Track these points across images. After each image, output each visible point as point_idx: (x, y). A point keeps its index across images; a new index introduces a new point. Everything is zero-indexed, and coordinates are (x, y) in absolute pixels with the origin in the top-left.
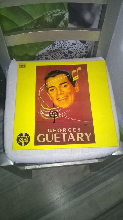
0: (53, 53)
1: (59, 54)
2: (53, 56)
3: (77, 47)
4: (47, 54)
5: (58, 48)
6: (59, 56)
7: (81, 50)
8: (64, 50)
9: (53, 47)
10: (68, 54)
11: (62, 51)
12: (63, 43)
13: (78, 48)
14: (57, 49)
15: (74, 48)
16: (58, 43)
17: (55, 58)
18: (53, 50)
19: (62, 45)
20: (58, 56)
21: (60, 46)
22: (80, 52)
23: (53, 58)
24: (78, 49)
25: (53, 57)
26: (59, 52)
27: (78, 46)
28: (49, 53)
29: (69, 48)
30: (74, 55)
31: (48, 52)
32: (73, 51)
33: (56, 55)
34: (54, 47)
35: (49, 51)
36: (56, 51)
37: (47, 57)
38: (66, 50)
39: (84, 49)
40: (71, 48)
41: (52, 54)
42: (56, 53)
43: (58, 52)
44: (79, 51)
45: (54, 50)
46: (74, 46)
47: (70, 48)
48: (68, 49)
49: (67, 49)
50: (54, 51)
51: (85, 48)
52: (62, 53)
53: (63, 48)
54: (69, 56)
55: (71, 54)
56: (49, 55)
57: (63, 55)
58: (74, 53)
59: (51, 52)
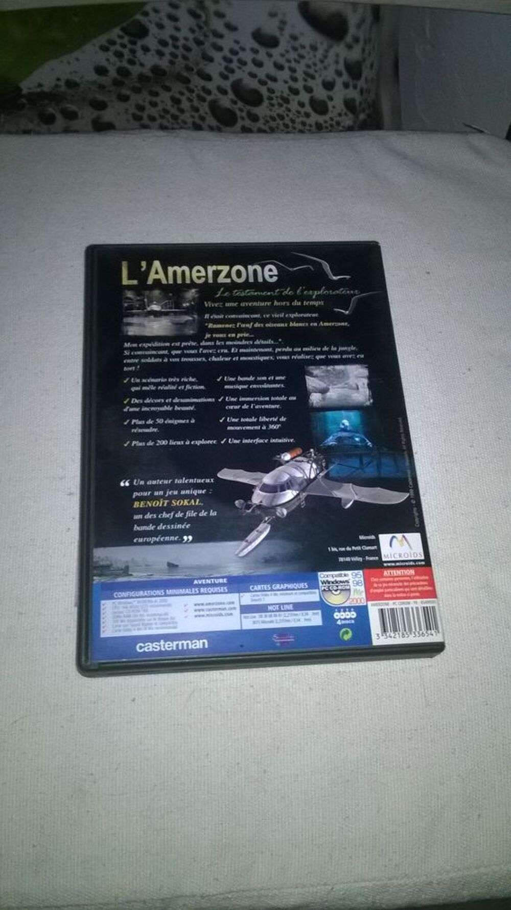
0: (137, 90)
1: (176, 101)
2: (145, 116)
3: (286, 65)
4: (100, 97)
5: (168, 57)
6: (182, 116)
7: (321, 93)
8: (208, 78)
9: (133, 52)
10: (235, 108)
11: (196, 81)
12: (192, 31)
13: (293, 70)
14: (164, 63)
15: (269, 68)
16: (161, 26)
18: (135, 70)
19: (191, 44)
20: (175, 117)
21: (176, 47)
22: (314, 103)
24: (295, 80)
25: (146, 120)
26: (177, 87)
27: (292, 55)
28: (112, 88)
29: (234, 65)
30: (274, 119)
31: (103, 80)
32: (263, 90)
33: (161, 107)
34: (138, 47)
35: (113, 73)
36: (156, 81)
37: (108, 115)
38: (217, 81)
39: (339, 82)
40: (251, 67)
41: (135, 99)
42: (156, 94)
43: (168, 89)
44: (305, 97)
45: (146, 71)
46: (270, 55)
47: (245, 64)
48: (232, 71)
49: (222, 69)
50: (142, 78)
51: (345, 77)
52: (194, 95)
53: (201, 66)
54: (239, 120)
55: (256, 110)
56: (112, 101)
57: (204, 108)
58: (274, 109)
59: (126, 82)
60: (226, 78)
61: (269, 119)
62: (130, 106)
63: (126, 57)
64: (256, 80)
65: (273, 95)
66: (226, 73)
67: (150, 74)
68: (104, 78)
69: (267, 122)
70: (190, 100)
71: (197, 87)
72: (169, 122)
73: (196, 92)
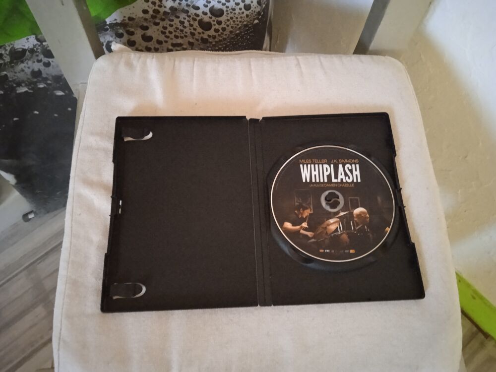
0: (163, 20)
1: (182, 23)
2: (167, 31)
4: (145, 24)
6: (185, 30)
8: (198, 8)
9: (160, 1)
10: (211, 20)
14: (176, 5)
17: (172, 36)
18: (162, 10)
20: (182, 31)
23: (168, 37)
25: (167, 34)
26: (183, 16)
28: (152, 19)
31: (147, 16)
32: (224, 8)
33: (174, 26)
35: (151, 12)
36: (172, 14)
37: (149, 33)
38: (202, 9)
41: (162, 23)
42: (172, 20)
43: (178, 17)
45: (167, 10)
48: (210, 2)
50: (165, 13)
52: (191, 18)
53: (194, 3)
54: (213, 26)
55: (220, 19)
56: (151, 26)
57: (196, 24)
58: (228, 15)
59: (158, 16)
60: (206, 6)
61: (226, 21)
62: (160, 27)
63: (157, 4)
64: (221, 4)
65: (228, 9)
66: (206, 4)
67: (169, 11)
68: (148, 15)
69: (226, 23)
70: (189, 21)
71: (192, 14)
72: (179, 33)
73: (192, 17)
